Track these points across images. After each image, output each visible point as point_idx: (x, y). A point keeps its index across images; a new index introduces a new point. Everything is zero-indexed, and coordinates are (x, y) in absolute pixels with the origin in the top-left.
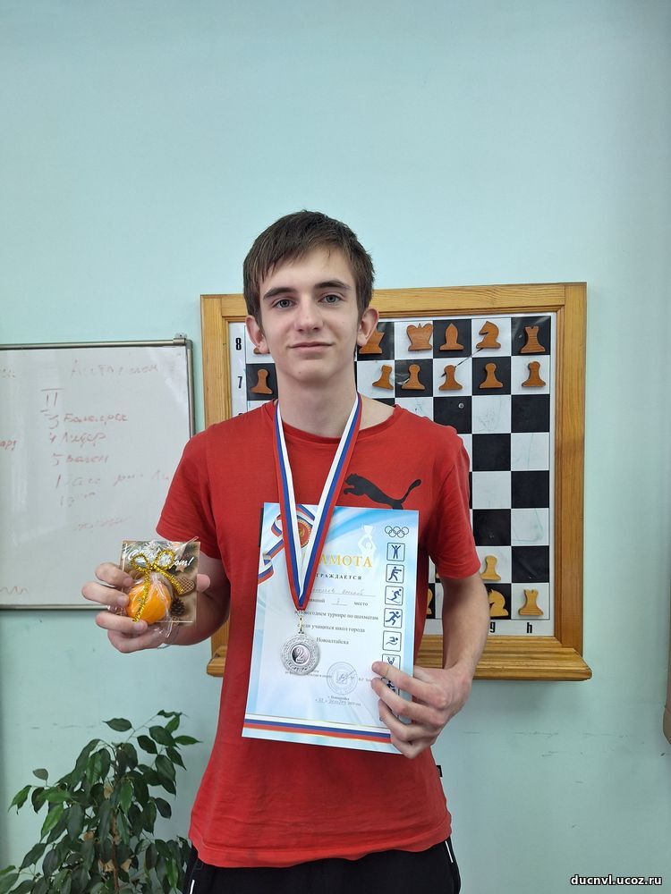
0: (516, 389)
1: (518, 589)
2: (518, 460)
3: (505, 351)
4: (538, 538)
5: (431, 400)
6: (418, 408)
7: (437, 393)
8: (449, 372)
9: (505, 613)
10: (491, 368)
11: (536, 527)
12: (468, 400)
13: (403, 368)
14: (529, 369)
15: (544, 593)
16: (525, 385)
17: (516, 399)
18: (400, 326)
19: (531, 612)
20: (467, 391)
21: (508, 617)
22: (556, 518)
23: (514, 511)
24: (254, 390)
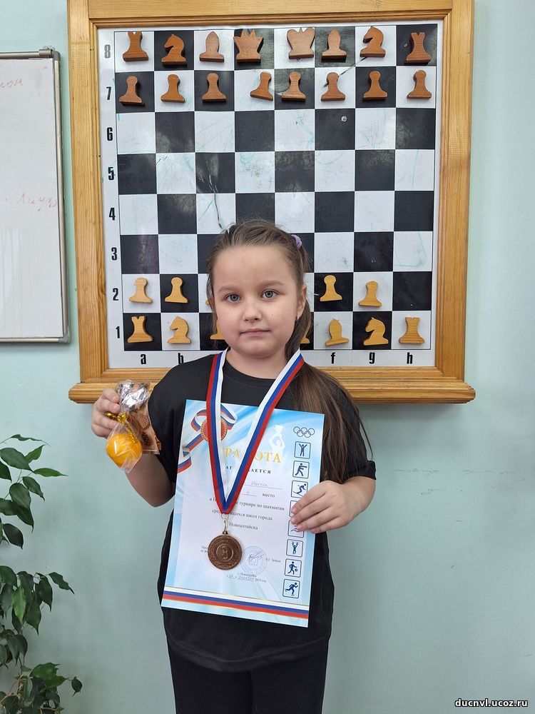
0: (402, 102)
1: (399, 317)
2: (402, 179)
3: (390, 60)
4: (421, 263)
5: (311, 113)
6: (299, 120)
7: (319, 105)
8: (332, 81)
9: (386, 341)
10: (375, 76)
11: (419, 251)
12: (351, 113)
13: (284, 77)
14: (415, 79)
15: (425, 320)
16: (410, 97)
17: (400, 112)
18: (281, 32)
19: (412, 340)
20: (350, 103)
21: (388, 347)
22: (440, 240)
23: (397, 234)
24: (124, 99)
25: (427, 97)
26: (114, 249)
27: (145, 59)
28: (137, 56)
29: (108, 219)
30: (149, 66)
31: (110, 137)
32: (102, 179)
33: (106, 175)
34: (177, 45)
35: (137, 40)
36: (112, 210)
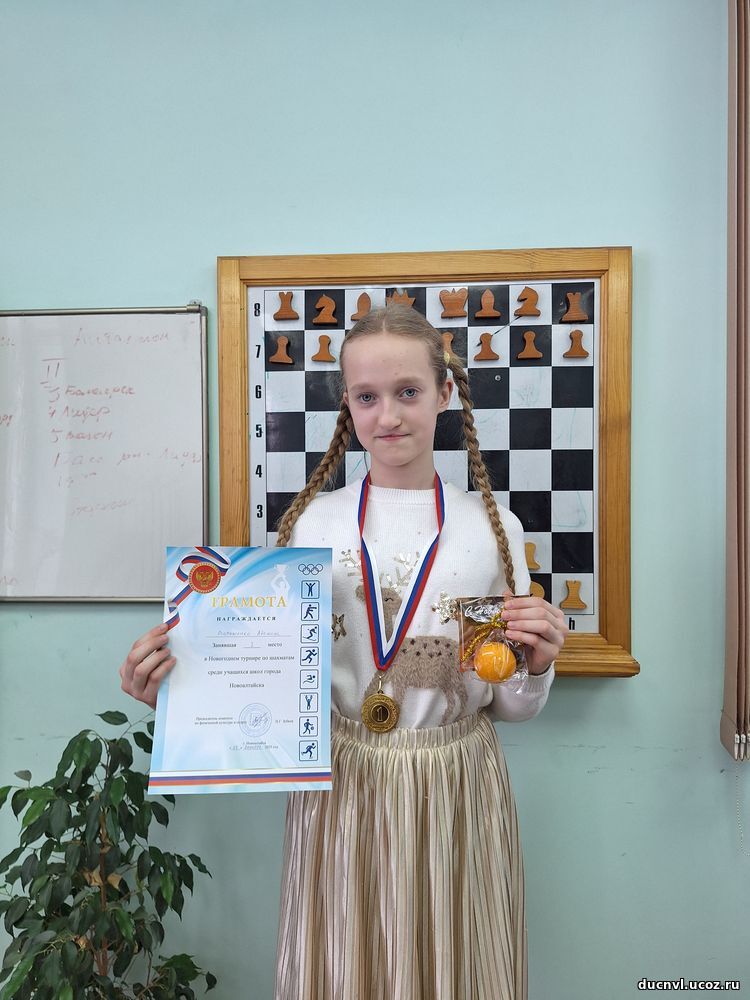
0: (557, 360)
1: (559, 580)
2: (559, 438)
3: (545, 318)
4: (581, 523)
7: (472, 364)
8: (485, 341)
10: (530, 336)
11: (578, 511)
12: (505, 372)
14: (571, 338)
15: (588, 584)
16: (566, 356)
17: (557, 372)
18: (433, 293)
19: (573, 605)
20: (504, 362)
22: (601, 501)
23: (555, 494)
24: (273, 359)
25: (584, 355)
26: (259, 506)
27: (297, 318)
28: (288, 316)
29: (254, 477)
30: (299, 326)
31: (258, 395)
32: (249, 437)
33: (253, 432)
34: (328, 305)
35: (287, 299)
36: (259, 467)
